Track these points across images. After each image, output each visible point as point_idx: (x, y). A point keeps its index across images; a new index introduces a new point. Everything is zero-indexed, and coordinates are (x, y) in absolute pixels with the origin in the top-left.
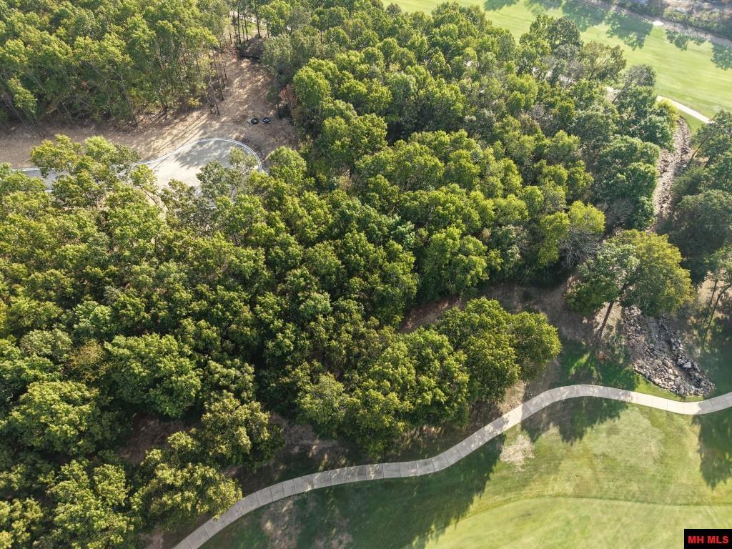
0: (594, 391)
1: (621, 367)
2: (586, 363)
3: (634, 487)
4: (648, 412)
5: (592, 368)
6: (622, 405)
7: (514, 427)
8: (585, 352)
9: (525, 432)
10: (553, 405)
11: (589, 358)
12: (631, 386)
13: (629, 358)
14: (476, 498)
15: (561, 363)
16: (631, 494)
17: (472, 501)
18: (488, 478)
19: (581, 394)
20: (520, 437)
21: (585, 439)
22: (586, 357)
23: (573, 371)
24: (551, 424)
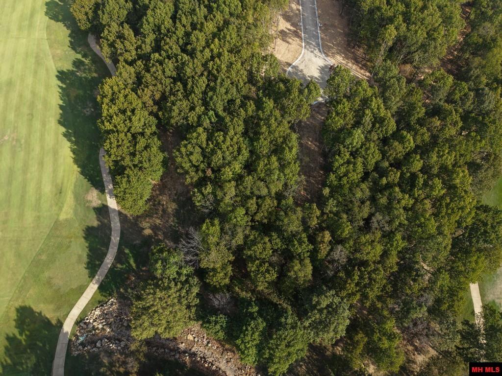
0: (109, 260)
1: (118, 288)
2: (129, 263)
3: (44, 257)
4: (81, 290)
5: (124, 266)
6: (92, 275)
7: (106, 201)
8: (137, 266)
9: (101, 206)
10: (110, 229)
11: (132, 267)
12: (102, 288)
13: (122, 298)
14: (79, 169)
15: (135, 245)
16: (42, 253)
17: (78, 167)
18: (86, 178)
19: (110, 250)
20: (100, 202)
21: (83, 240)
22: (134, 265)
23: (127, 251)
24: (99, 223)
